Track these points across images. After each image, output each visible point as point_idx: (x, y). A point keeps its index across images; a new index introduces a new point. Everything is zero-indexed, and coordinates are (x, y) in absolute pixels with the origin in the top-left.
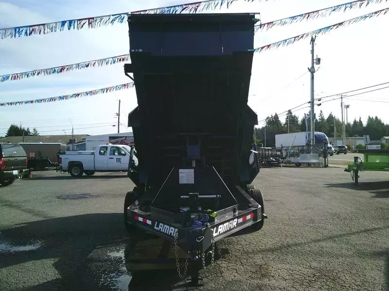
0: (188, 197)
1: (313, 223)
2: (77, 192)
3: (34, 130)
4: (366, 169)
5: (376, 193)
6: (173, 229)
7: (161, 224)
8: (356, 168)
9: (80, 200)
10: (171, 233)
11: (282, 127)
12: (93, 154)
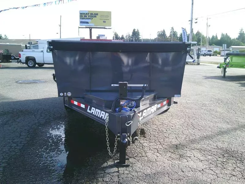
0: (118, 85)
1: (205, 106)
2: (31, 78)
3: (5, 35)
4: (232, 66)
5: (240, 83)
6: (104, 113)
7: (93, 108)
8: (225, 66)
9: (33, 85)
10: (102, 117)
11: (168, 38)
12: (42, 51)
